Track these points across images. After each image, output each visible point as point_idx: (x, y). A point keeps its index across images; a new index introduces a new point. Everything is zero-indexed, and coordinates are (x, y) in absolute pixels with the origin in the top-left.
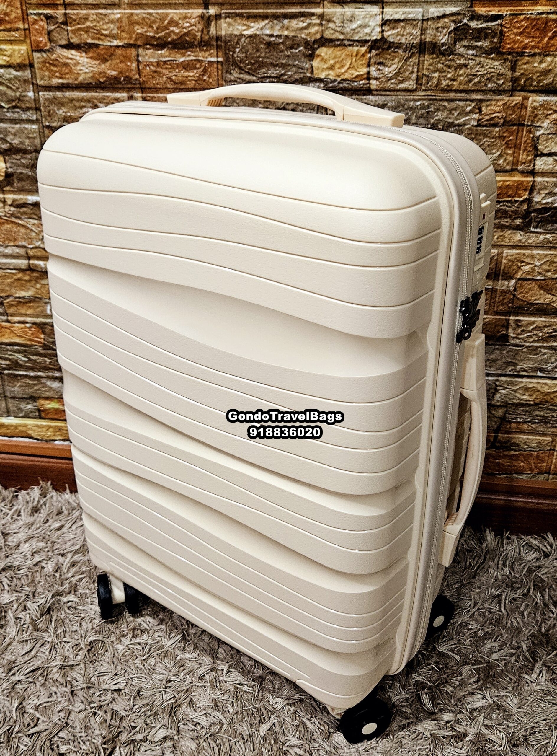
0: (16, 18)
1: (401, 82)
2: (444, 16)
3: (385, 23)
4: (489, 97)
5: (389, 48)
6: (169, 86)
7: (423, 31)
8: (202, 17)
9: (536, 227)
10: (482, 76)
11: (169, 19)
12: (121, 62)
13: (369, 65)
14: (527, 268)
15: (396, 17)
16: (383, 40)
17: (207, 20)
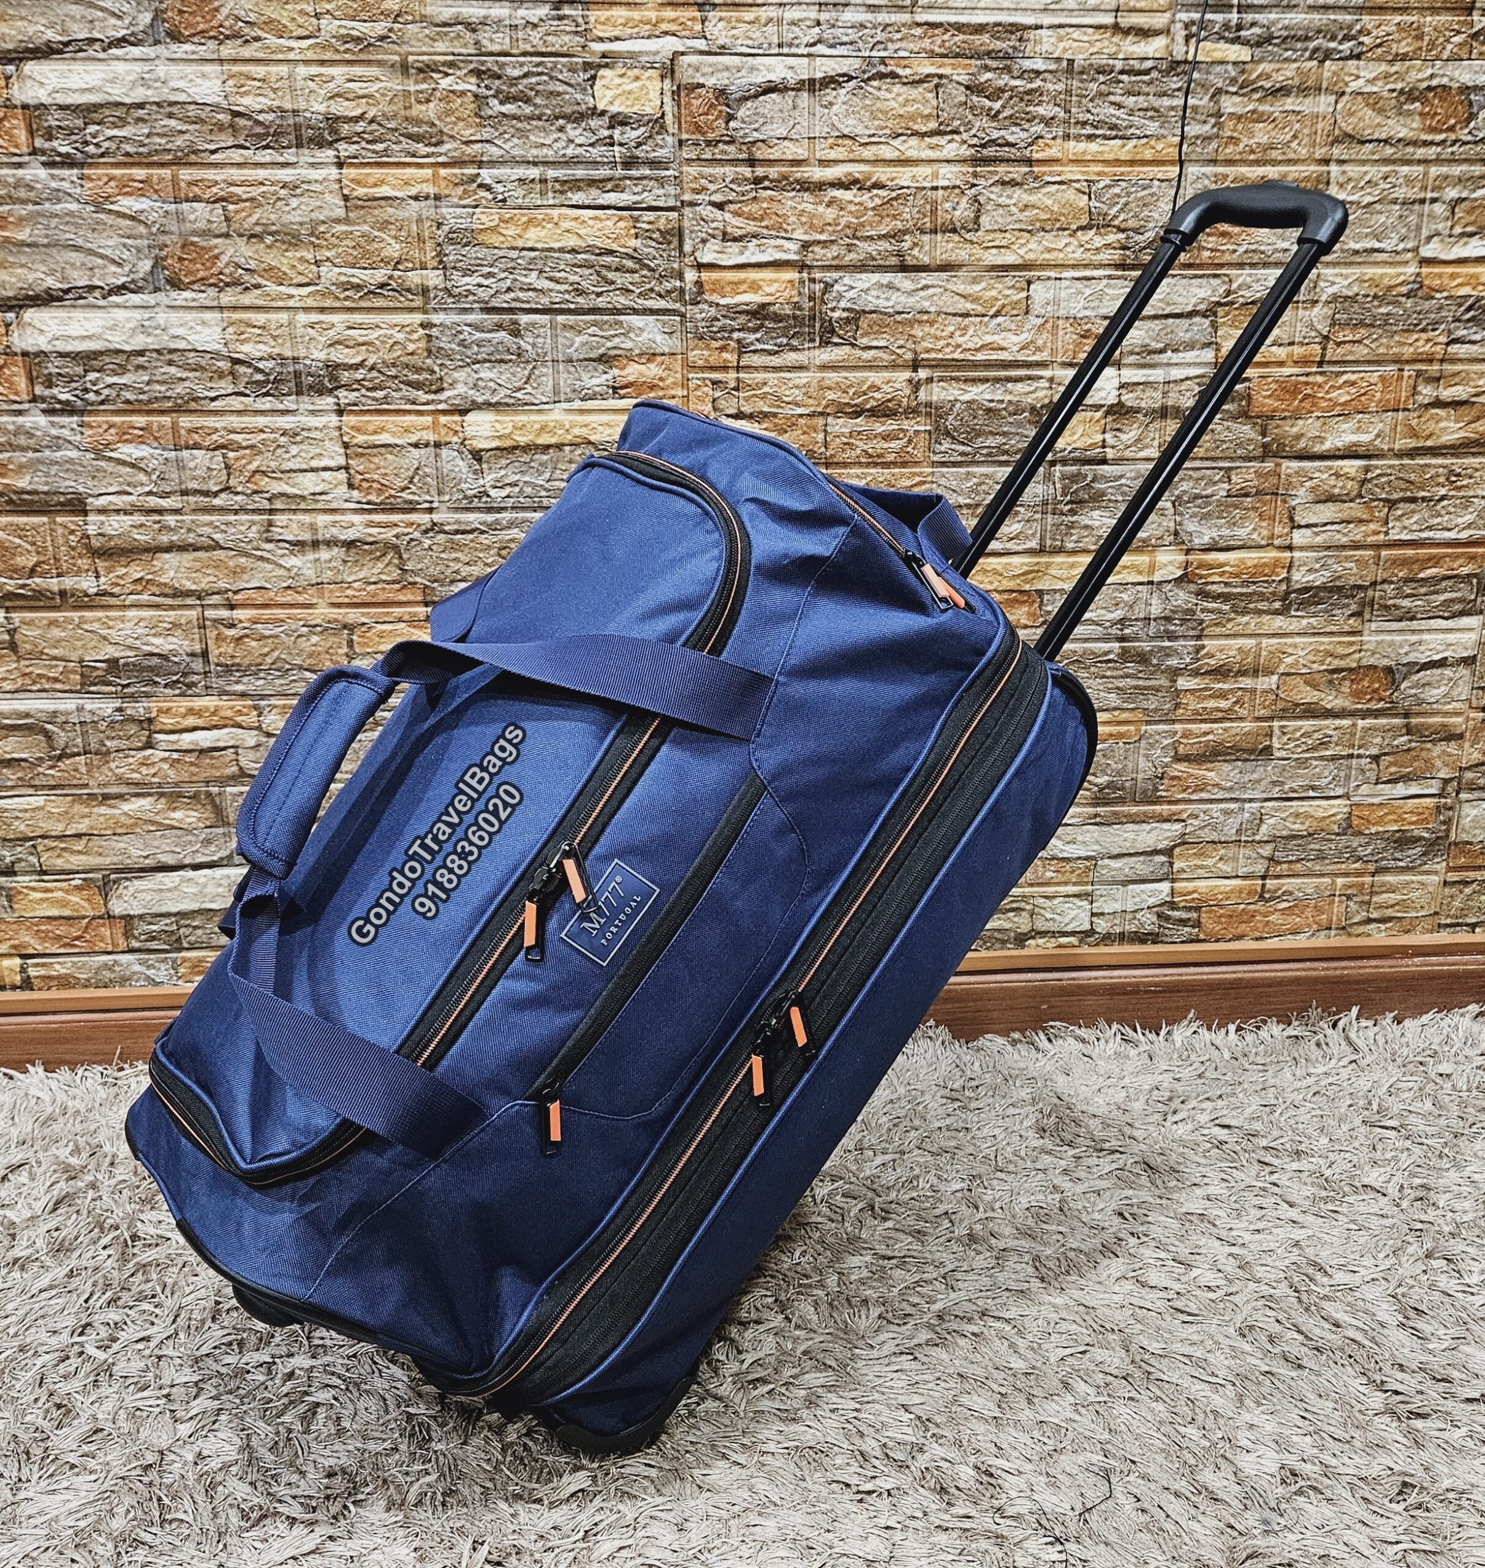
0: (675, 383)
1: (1141, 450)
2: (1187, 379)
3: (1122, 386)
4: (1238, 464)
5: (1127, 413)
6: (863, 460)
7: (1165, 394)
8: (910, 381)
9: (1297, 610)
10: (1231, 441)
11: (869, 383)
12: (804, 433)
13: (1104, 432)
14: (1289, 660)
15: (1135, 380)
16: (1120, 404)
17: (916, 386)
